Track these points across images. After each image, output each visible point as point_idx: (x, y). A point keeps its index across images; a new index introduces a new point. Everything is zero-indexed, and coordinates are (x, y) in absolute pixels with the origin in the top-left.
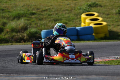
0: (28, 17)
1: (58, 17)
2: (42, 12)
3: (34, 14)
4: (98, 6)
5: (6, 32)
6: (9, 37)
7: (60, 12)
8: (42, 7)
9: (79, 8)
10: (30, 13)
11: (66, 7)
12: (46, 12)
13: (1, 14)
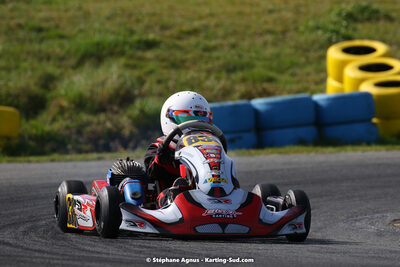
0: (131, 57)
1: (240, 56)
2: (179, 38)
3: (150, 45)
4: (378, 19)
5: (57, 109)
6: (67, 128)
7: (243, 39)
8: (179, 20)
9: (311, 23)
10: (139, 42)
11: (266, 22)
12: (193, 40)
13: (36, 47)
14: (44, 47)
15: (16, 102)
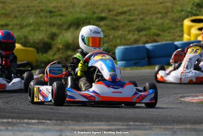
1: (144, 24)
2: (117, 16)
3: (103, 19)
5: (56, 49)
6: (61, 58)
7: (147, 16)
8: (117, 7)
9: (180, 8)
10: (97, 17)
11: (158, 8)
12: (123, 17)
13: (49, 20)
14: (53, 20)
15: (37, 46)
